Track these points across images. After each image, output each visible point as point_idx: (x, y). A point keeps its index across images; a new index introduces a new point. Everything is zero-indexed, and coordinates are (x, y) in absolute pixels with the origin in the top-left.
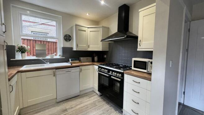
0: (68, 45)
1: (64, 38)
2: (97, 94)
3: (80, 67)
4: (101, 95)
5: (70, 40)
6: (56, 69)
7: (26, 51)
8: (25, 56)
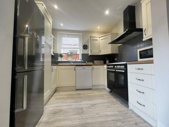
0: (85, 52)
1: (83, 47)
2: (107, 91)
3: (93, 66)
4: (110, 92)
5: (87, 49)
6: (76, 66)
7: (63, 56)
8: (62, 59)
